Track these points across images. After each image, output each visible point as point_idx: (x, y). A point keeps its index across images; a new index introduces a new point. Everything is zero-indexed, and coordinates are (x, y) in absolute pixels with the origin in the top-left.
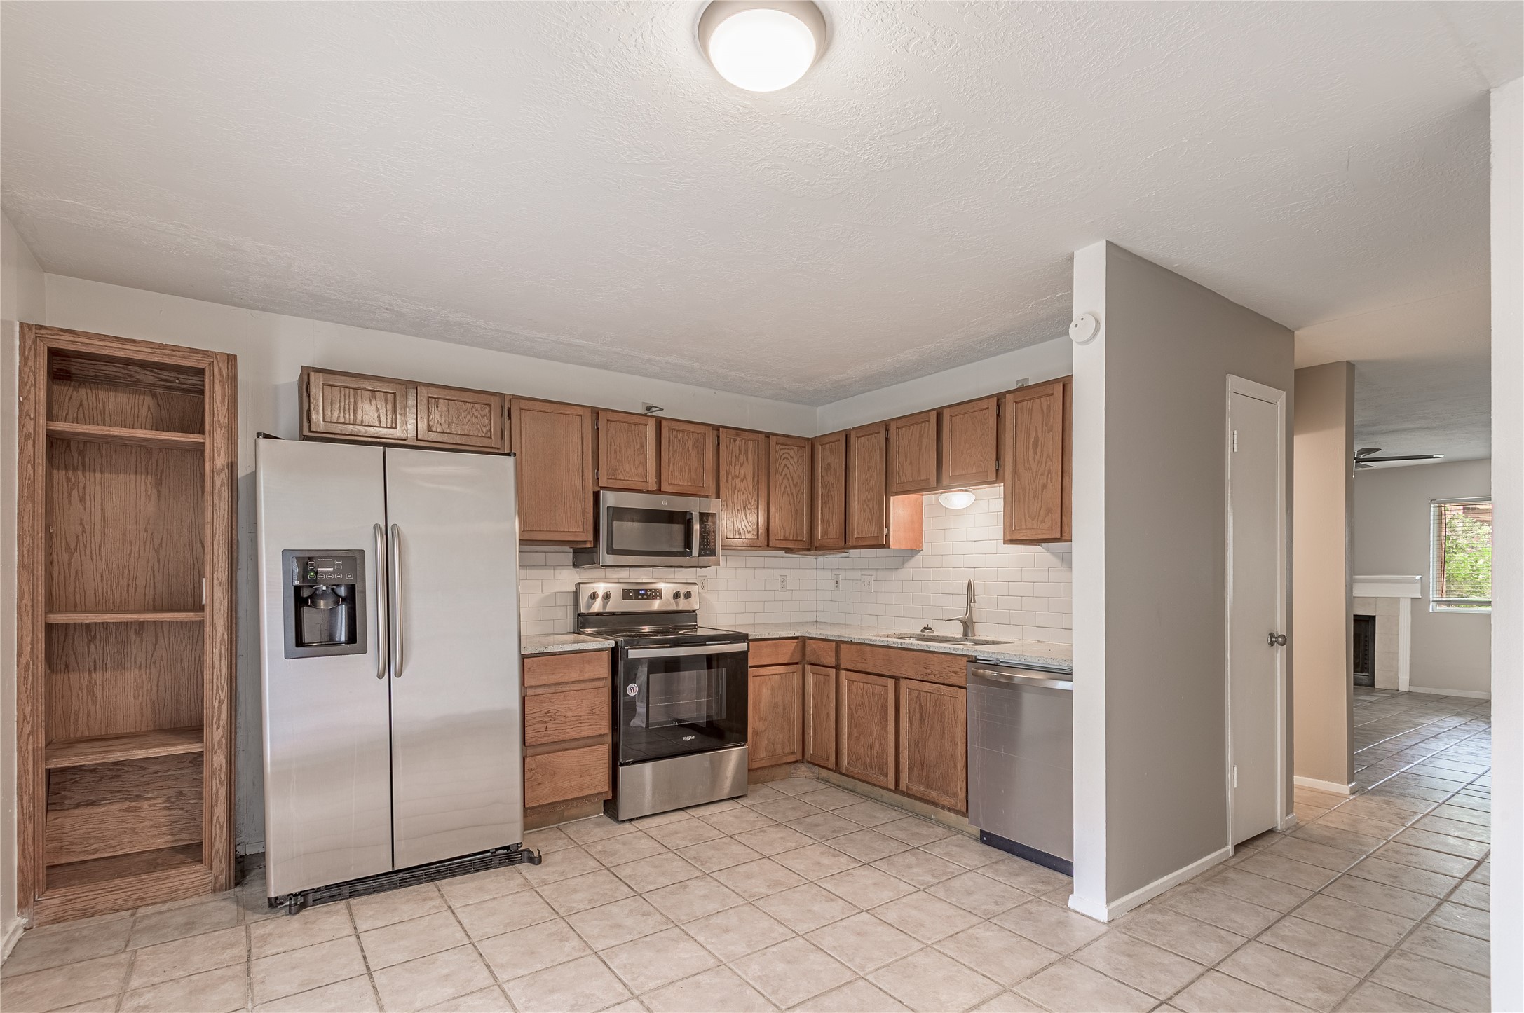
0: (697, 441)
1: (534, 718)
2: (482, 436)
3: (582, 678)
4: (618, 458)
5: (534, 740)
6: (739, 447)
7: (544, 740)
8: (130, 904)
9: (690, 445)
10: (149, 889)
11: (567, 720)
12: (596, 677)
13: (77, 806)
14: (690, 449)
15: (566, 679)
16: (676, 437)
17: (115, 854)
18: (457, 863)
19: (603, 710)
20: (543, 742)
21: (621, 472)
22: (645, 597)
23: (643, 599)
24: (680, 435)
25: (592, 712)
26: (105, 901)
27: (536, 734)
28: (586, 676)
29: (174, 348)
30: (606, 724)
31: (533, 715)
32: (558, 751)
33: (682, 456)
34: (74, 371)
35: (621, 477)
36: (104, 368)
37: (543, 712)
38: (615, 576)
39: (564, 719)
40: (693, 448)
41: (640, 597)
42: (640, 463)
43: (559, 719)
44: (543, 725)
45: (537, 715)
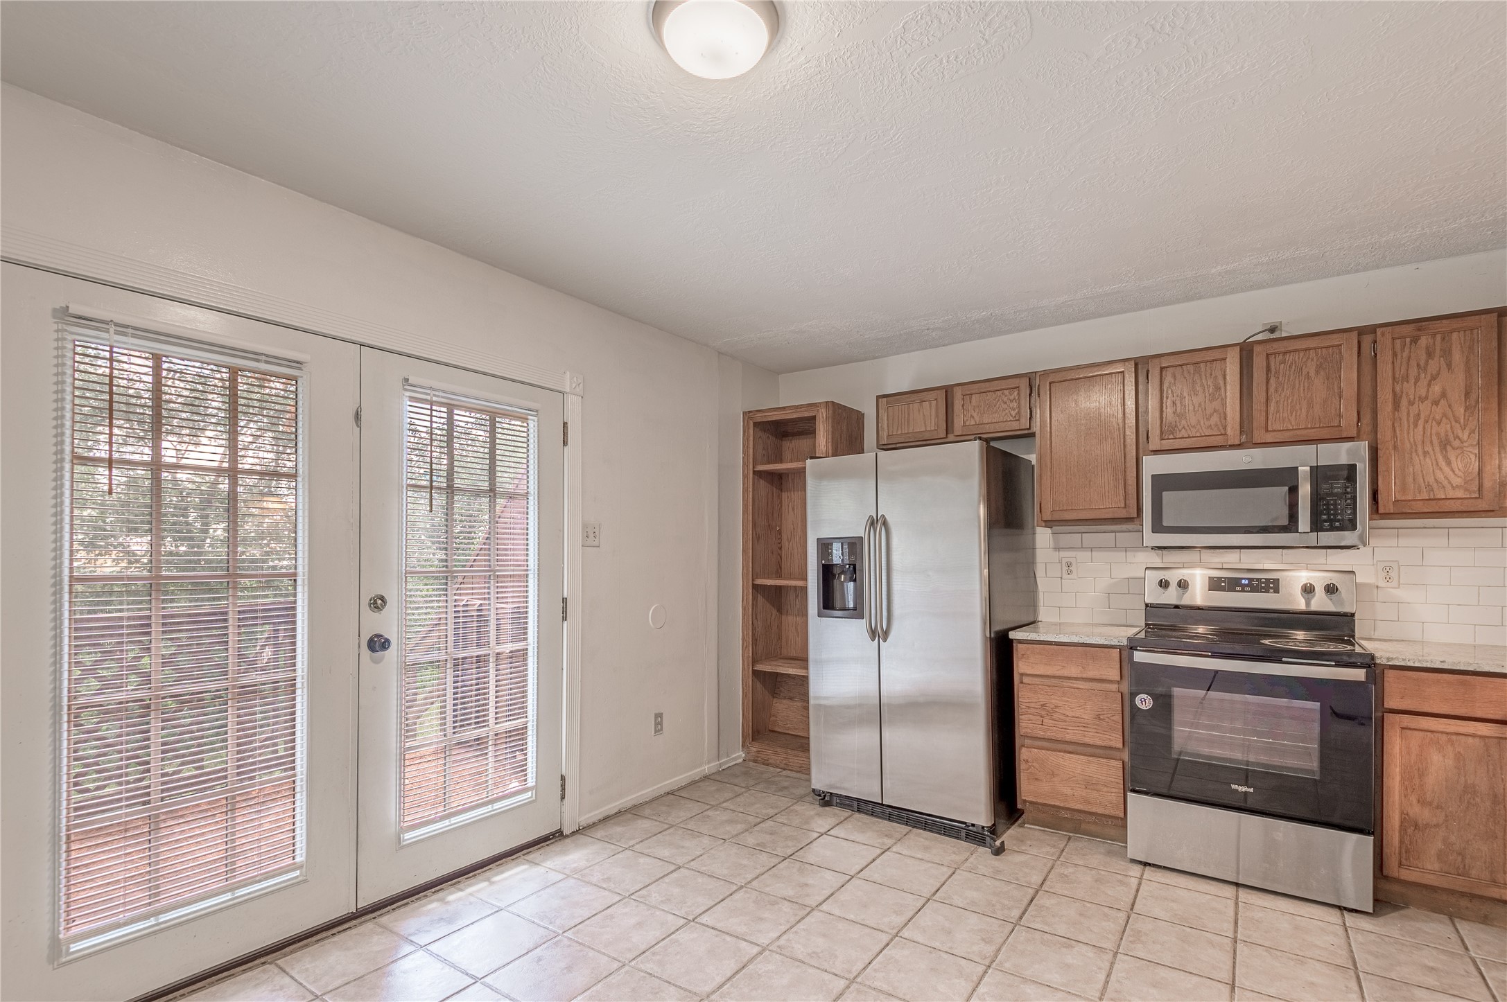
0: (1326, 359)
1: (1029, 707)
2: (1011, 421)
3: (1084, 676)
4: (1178, 411)
5: (1029, 730)
6: (1427, 348)
7: (1041, 734)
8: (782, 766)
9: (1311, 368)
10: (791, 760)
11: (1067, 719)
12: (1104, 677)
13: (785, 698)
14: (1312, 373)
15: (1065, 673)
16: (1283, 362)
17: (796, 734)
18: (932, 820)
19: (1114, 718)
20: (1039, 736)
21: (1184, 427)
22: (1248, 589)
23: (1243, 591)
24: (1290, 358)
25: (1098, 717)
26: (773, 759)
27: (1031, 726)
28: (1091, 674)
29: (801, 406)
30: (1118, 736)
31: (1027, 705)
32: (1060, 751)
33: (1294, 388)
34: (789, 431)
35: (1183, 433)
36: (801, 425)
37: (1038, 704)
38: (1217, 560)
39: (1062, 717)
40: (1317, 372)
41: (1238, 588)
42: (1215, 411)
43: (1056, 716)
44: (1039, 717)
45: (1032, 705)
